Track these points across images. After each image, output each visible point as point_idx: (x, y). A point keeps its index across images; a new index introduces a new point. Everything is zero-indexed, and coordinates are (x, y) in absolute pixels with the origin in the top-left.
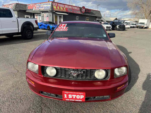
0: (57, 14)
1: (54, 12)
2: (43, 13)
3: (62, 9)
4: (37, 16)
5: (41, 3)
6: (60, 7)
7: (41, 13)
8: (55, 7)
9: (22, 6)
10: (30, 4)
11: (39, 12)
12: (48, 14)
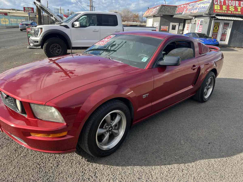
0: (218, 19)
1: (214, 15)
2: (196, 19)
3: (233, 10)
4: (188, 23)
5: (196, 2)
6: (228, 6)
7: (194, 18)
8: (219, 6)
9: (169, 9)
10: (180, 6)
11: (190, 17)
12: (202, 19)
